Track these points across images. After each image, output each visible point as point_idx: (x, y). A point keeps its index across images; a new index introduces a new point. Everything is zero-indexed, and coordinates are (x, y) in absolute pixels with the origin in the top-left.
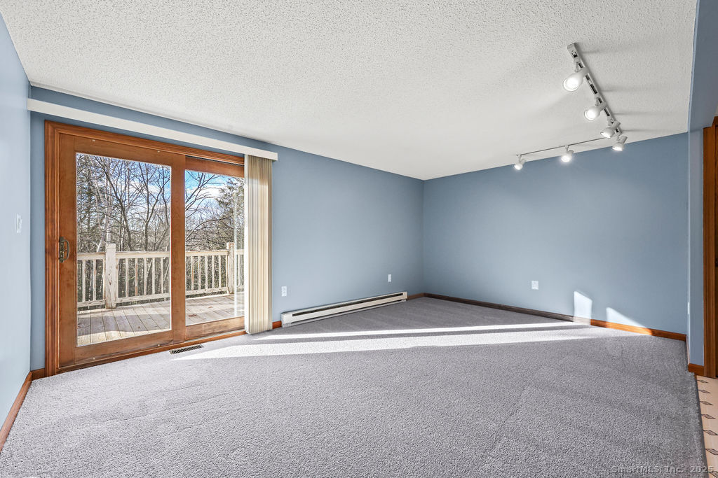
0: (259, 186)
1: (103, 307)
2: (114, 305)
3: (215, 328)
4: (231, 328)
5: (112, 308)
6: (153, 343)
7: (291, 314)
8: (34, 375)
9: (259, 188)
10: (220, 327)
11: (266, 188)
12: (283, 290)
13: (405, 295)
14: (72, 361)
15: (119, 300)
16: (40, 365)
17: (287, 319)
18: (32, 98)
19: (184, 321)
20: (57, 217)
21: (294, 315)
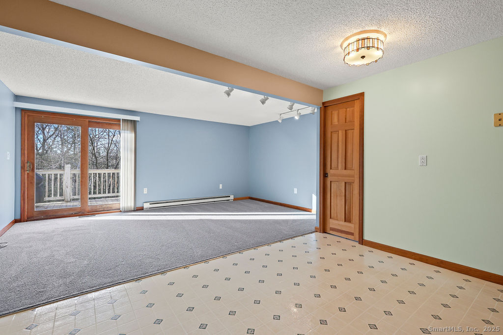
0: (129, 134)
1: (63, 200)
2: (69, 200)
3: (105, 208)
4: (114, 208)
5: (67, 202)
6: (71, 212)
7: (149, 203)
8: (16, 221)
9: (129, 136)
10: (107, 208)
11: (134, 134)
12: (144, 191)
13: (232, 197)
14: (32, 217)
15: (72, 197)
16: (18, 217)
17: (147, 206)
18: (16, 101)
19: (87, 203)
20: (26, 152)
21: (150, 204)
